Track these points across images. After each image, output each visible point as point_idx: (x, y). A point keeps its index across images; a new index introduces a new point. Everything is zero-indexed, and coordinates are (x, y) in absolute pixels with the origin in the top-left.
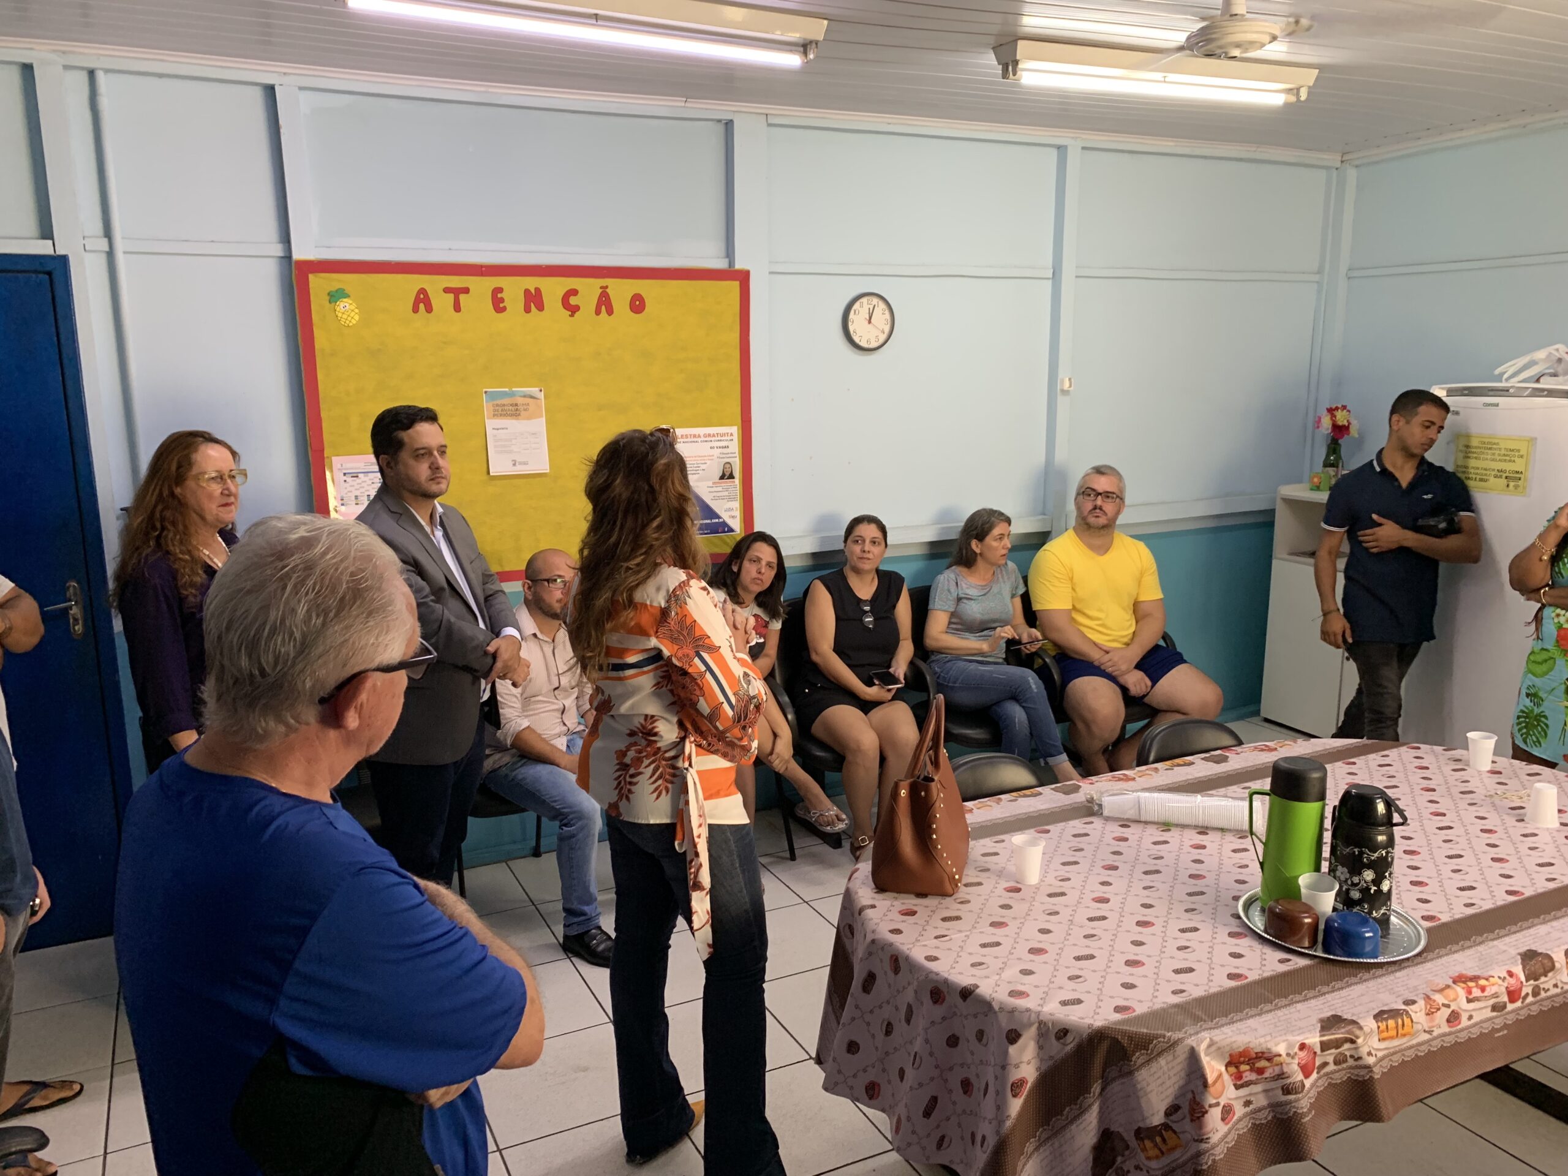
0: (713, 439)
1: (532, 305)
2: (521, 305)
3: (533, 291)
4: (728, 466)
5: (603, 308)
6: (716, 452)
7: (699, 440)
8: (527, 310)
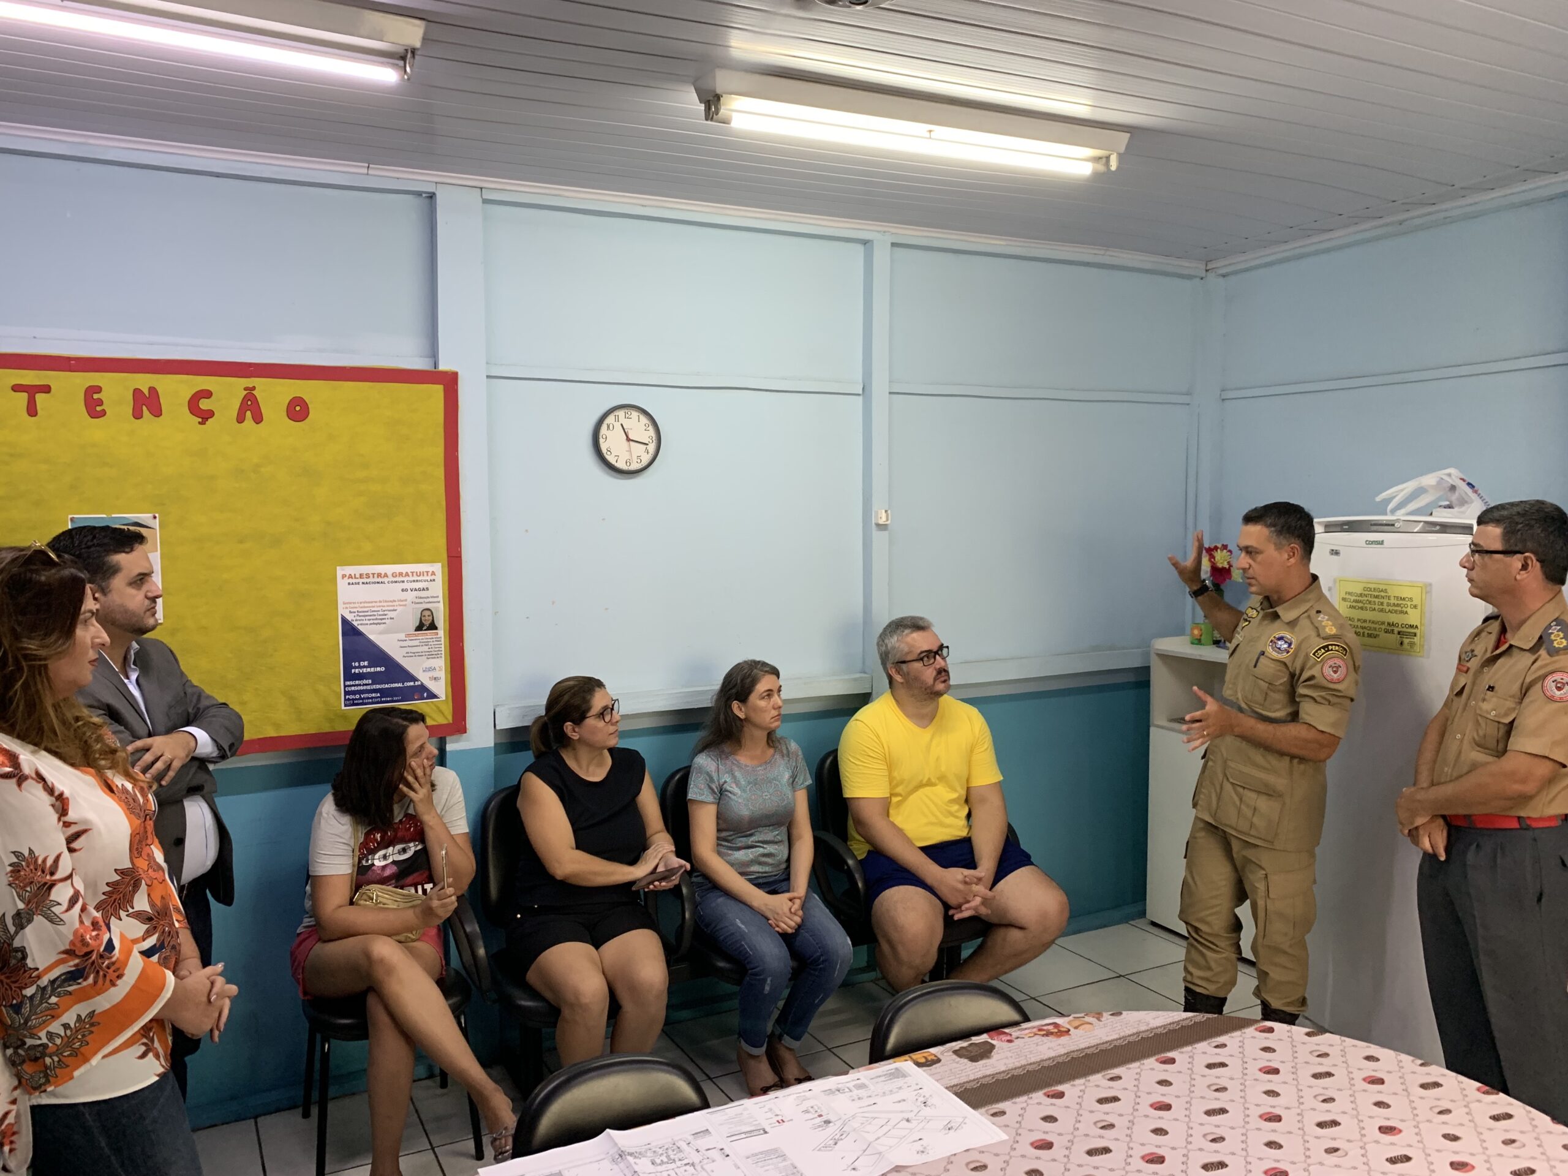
0: (405, 579)
1: (144, 408)
2: (129, 409)
3: (146, 392)
4: (427, 613)
5: (248, 414)
6: (411, 596)
7: (386, 580)
8: (137, 415)
